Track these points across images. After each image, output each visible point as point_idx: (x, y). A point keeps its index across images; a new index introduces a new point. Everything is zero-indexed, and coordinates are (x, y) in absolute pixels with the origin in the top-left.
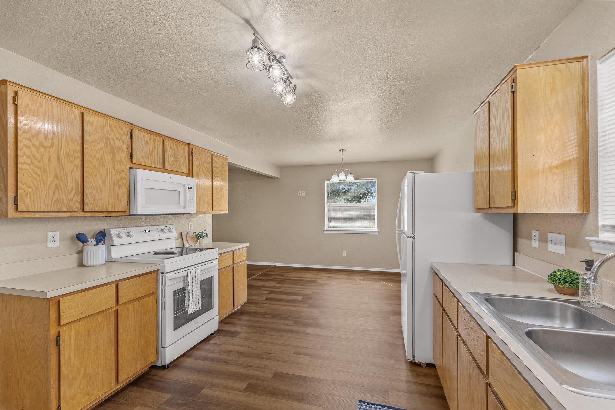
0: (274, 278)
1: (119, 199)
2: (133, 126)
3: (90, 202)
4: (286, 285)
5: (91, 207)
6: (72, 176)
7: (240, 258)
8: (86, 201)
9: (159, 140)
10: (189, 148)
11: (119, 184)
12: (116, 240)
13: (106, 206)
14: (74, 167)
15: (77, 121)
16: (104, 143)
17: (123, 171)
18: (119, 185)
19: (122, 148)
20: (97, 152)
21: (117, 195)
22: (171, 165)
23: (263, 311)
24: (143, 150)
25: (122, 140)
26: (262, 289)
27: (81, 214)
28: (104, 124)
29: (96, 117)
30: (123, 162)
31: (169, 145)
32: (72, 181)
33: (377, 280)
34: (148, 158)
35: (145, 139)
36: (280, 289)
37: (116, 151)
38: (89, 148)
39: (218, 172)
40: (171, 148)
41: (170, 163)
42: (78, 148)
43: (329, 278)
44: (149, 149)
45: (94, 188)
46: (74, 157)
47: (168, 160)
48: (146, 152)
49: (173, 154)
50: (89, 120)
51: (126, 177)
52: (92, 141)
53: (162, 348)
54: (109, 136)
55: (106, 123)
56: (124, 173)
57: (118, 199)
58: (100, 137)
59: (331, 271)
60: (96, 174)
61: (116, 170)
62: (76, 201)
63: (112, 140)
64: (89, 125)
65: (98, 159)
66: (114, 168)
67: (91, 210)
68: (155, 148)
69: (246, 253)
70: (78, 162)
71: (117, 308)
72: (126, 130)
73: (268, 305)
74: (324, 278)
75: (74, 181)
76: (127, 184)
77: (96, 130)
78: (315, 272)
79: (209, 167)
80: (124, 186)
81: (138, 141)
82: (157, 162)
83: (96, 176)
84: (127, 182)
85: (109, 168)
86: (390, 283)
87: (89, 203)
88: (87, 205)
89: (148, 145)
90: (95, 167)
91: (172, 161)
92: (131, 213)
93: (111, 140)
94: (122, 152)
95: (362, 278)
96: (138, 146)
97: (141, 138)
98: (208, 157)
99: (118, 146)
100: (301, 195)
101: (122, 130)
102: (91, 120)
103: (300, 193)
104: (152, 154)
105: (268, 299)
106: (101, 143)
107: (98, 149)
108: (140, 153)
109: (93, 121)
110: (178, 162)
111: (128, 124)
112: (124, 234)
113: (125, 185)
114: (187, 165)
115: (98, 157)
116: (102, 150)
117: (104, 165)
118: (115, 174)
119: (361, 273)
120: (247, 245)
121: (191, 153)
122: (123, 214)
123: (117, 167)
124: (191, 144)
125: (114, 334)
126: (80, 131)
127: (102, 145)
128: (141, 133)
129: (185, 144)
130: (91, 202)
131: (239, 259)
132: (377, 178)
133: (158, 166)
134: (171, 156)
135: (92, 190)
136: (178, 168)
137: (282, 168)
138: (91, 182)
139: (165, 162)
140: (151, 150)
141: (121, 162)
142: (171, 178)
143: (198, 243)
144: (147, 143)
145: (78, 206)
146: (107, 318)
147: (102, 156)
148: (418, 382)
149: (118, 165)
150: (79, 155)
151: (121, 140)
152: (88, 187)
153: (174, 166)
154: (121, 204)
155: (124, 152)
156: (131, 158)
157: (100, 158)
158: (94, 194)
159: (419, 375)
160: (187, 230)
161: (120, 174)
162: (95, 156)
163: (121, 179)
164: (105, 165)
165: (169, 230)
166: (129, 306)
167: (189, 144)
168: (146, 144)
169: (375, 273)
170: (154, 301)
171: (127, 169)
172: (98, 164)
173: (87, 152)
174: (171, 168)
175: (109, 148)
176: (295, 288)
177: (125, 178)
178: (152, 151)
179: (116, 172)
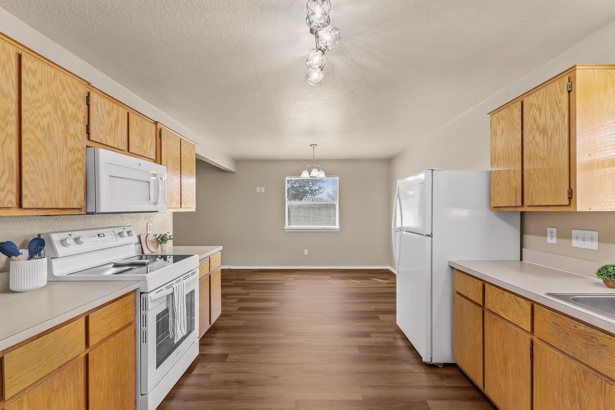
0: (235, 284)
1: (73, 191)
2: (90, 87)
3: (31, 194)
4: (254, 291)
5: (33, 201)
6: (3, 152)
7: (216, 264)
8: (25, 191)
9: (123, 112)
10: (156, 127)
11: (73, 168)
12: (60, 250)
13: (55, 200)
14: (6, 136)
15: (12, 64)
16: (52, 106)
17: (79, 150)
18: (73, 170)
19: (78, 118)
20: (42, 118)
21: (70, 184)
22: (137, 147)
23: (242, 324)
24: (103, 123)
25: (77, 105)
26: (228, 297)
27: (17, 212)
28: (52, 77)
29: (40, 64)
30: (78, 137)
31: (135, 120)
32: (3, 159)
33: (345, 278)
34: (110, 135)
35: (106, 108)
36: (249, 295)
37: (68, 120)
38: (29, 110)
39: (186, 161)
40: (137, 125)
41: (136, 145)
42: (14, 107)
43: (295, 279)
44: (111, 122)
45: (37, 172)
46: (6, 122)
47: (133, 139)
48: (108, 126)
49: (139, 133)
50: (30, 67)
51: (82, 158)
52: (35, 100)
53: (141, 395)
54: (60, 97)
55: (55, 76)
56: (80, 152)
57: (71, 190)
58: (47, 95)
59: (294, 272)
60: (40, 151)
61: (69, 148)
62: (10, 191)
63: (64, 103)
64: (30, 74)
65: (44, 128)
66: (66, 144)
67: (33, 206)
68: (118, 122)
69: (220, 258)
70: (13, 129)
71: (86, 353)
72: (83, 91)
73: (245, 316)
74: (290, 280)
75: (6, 160)
76: (83, 169)
77: (40, 83)
78: (278, 274)
79: (178, 154)
80: (79, 171)
81: (98, 110)
82: (120, 142)
83: (40, 154)
84: (83, 167)
85: (59, 145)
86: (360, 281)
87: (29, 195)
88: (26, 199)
89: (110, 117)
90: (38, 140)
91: (138, 143)
92: (89, 210)
93: (62, 102)
94: (77, 123)
95: (329, 277)
96: (96, 116)
97: (101, 107)
98: (177, 142)
99: (72, 113)
100: (259, 192)
101: (77, 90)
102: (33, 68)
103: (258, 190)
104: (115, 131)
105: (240, 309)
106: (48, 105)
107: (44, 114)
108: (99, 127)
109: (36, 68)
110: (145, 145)
111: (84, 83)
112: (72, 241)
113: (81, 170)
114: (154, 149)
115: (44, 126)
116: (48, 116)
117: (52, 139)
118: (68, 153)
119: (325, 272)
120: (221, 248)
121: (159, 134)
122: (77, 212)
123: (71, 143)
124: (159, 123)
125: (83, 394)
126: (16, 80)
127: (49, 108)
128: (101, 99)
129: (152, 121)
130: (33, 193)
131: (215, 266)
132: (338, 176)
133: (122, 147)
134: (136, 136)
135: (35, 176)
136: (145, 152)
137: (238, 161)
138: (33, 163)
139: (130, 142)
140: (113, 124)
141: (75, 137)
142: (140, 165)
143: (160, 248)
144: (108, 113)
145: (13, 199)
146: (74, 372)
147: (48, 125)
148: (447, 386)
149: (71, 140)
150: (14, 119)
151: (75, 104)
152: (27, 170)
153: (141, 149)
154: (76, 198)
155: (79, 123)
156: (88, 133)
157: (46, 128)
158: (36, 181)
159: (442, 377)
160: (146, 233)
161: (74, 154)
162: (39, 124)
163: (75, 162)
164: (54, 139)
165: (128, 232)
166: (103, 346)
167: (156, 123)
168: (107, 115)
169: (338, 271)
170: (133, 332)
171: (83, 148)
172: (43, 136)
173: (27, 116)
174: (136, 150)
175: (60, 114)
176: (265, 293)
177: (81, 160)
178: (115, 126)
179: (69, 150)
